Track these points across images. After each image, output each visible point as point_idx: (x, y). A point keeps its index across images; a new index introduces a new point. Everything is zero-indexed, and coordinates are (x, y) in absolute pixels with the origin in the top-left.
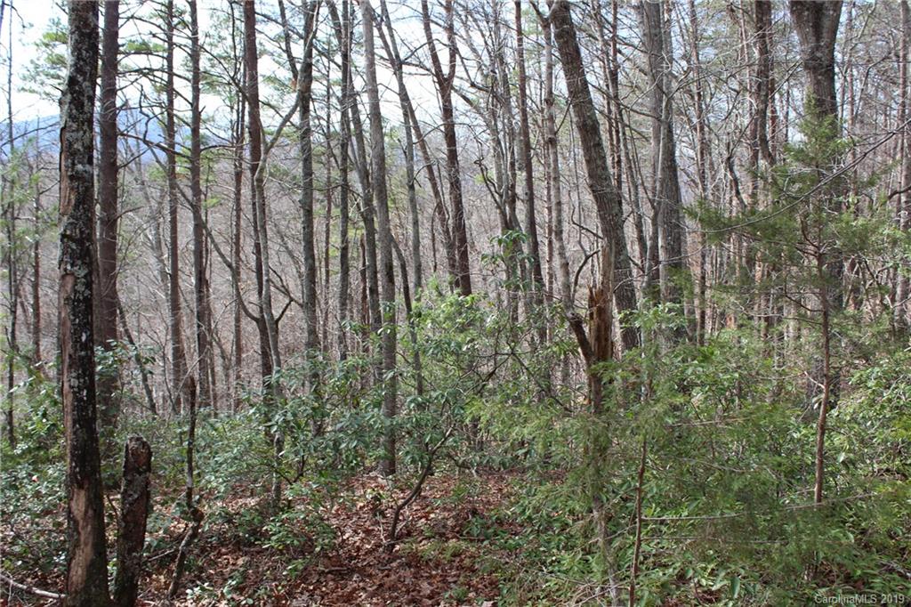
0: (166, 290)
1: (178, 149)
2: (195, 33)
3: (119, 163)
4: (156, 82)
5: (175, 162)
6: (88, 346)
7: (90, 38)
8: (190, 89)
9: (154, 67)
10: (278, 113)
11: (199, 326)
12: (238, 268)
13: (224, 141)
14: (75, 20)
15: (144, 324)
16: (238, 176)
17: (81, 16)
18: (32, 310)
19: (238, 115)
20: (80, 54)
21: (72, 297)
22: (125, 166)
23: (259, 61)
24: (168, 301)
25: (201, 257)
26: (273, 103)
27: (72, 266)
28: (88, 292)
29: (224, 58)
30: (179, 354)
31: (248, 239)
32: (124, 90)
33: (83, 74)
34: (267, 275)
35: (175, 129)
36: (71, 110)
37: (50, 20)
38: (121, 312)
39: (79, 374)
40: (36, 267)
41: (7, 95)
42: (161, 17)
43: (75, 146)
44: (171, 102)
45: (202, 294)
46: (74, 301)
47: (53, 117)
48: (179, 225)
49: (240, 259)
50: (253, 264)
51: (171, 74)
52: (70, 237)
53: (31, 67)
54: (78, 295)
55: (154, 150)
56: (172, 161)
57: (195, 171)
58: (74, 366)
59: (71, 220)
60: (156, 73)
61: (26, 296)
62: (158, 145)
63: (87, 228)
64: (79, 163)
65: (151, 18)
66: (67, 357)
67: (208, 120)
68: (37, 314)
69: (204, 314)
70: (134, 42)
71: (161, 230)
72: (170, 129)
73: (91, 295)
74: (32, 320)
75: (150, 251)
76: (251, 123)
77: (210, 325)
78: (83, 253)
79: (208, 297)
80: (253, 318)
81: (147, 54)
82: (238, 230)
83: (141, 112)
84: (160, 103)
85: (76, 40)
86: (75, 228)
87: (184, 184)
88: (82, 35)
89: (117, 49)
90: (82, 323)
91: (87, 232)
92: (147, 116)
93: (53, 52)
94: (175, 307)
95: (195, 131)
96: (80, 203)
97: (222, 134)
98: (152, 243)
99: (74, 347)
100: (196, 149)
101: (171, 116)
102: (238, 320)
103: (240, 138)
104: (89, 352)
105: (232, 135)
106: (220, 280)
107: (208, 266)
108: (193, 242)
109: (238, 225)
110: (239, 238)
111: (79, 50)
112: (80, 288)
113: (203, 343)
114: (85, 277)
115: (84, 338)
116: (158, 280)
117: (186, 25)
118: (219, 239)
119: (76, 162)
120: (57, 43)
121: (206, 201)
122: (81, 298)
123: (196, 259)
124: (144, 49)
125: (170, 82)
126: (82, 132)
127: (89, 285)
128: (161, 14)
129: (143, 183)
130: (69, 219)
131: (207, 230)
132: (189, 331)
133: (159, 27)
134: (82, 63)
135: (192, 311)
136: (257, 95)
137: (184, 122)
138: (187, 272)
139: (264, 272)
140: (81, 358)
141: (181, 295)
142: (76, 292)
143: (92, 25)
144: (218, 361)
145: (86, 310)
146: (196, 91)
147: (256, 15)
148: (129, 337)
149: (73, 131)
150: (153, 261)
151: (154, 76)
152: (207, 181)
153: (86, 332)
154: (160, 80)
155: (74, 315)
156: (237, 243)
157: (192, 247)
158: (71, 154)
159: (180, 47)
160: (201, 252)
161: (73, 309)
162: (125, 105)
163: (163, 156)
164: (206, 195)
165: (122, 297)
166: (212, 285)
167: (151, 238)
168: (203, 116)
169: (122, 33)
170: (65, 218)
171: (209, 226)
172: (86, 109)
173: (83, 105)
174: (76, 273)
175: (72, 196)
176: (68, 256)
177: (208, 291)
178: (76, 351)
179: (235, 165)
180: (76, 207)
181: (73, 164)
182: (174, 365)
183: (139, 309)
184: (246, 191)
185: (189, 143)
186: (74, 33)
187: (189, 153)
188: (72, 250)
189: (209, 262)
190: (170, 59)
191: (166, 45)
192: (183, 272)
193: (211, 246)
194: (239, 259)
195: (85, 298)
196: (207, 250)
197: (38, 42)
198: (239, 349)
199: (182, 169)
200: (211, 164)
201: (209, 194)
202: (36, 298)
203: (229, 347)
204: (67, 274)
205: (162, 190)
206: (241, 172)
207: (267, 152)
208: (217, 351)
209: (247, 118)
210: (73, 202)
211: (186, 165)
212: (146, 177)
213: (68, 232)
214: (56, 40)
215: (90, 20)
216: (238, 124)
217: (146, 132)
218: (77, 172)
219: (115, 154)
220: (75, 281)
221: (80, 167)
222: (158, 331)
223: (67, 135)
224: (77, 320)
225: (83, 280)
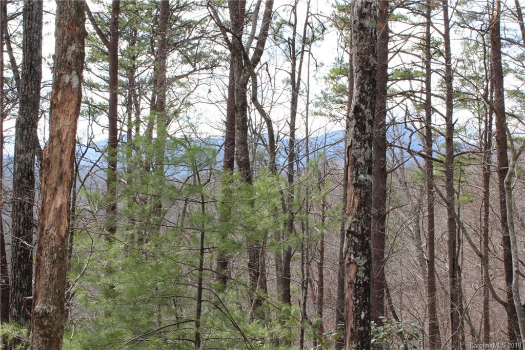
0: (424, 273)
1: (435, 156)
2: (448, 59)
3: (388, 169)
4: (416, 101)
5: (432, 167)
6: (365, 323)
7: (370, 75)
8: (445, 106)
9: (414, 90)
10: (521, 121)
11: (452, 306)
12: (487, 257)
13: (473, 148)
14: (359, 61)
15: (406, 301)
16: (487, 177)
17: (364, 59)
18: (317, 286)
19: (486, 125)
20: (363, 87)
21: (355, 282)
22: (392, 171)
23: (504, 78)
24: (425, 283)
25: (454, 246)
26: (516, 113)
27: (355, 256)
28: (367, 278)
29: (474, 78)
30: (434, 329)
31: (495, 232)
32: (391, 110)
33: (365, 103)
34: (517, 266)
35: (433, 139)
36: (356, 132)
37: (335, 59)
38: (388, 292)
39: (358, 345)
40: (322, 252)
41: (305, 119)
42: (422, 49)
43: (359, 160)
44: (429, 117)
45: (455, 279)
46: (356, 285)
47: (336, 133)
48: (435, 218)
49: (489, 249)
50: (501, 254)
51: (429, 94)
52: (353, 233)
53: (321, 96)
54: (358, 280)
55: (415, 156)
56: (430, 166)
57: (449, 174)
58: (354, 339)
59: (355, 219)
60: (416, 94)
61: (313, 275)
62: (419, 154)
63: (367, 226)
64: (362, 173)
65: (413, 50)
66: (349, 331)
67: (460, 130)
68: (321, 290)
69: (456, 296)
70: (399, 70)
71: (420, 223)
72: (428, 139)
73: (369, 281)
74: (317, 294)
75: (411, 241)
76: (498, 133)
77: (461, 305)
78: (363, 246)
79: (460, 281)
80: (502, 302)
81: (409, 79)
82: (487, 225)
83: (406, 127)
84: (420, 118)
85: (360, 77)
86: (358, 226)
87: (440, 185)
88: (364, 73)
89: (387, 78)
90: (362, 304)
91: (367, 229)
92: (411, 130)
93: (337, 83)
94: (432, 289)
95: (449, 140)
96: (362, 205)
97: (472, 142)
98: (412, 233)
99: (355, 322)
100: (450, 156)
101: (429, 128)
102: (486, 303)
103: (488, 145)
104: (367, 328)
105: (481, 142)
106: (470, 266)
107: (460, 254)
108: (447, 234)
109: (486, 219)
110: (488, 231)
111: (362, 84)
112: (361, 274)
113: (456, 321)
114: (365, 266)
115: (363, 316)
116: (417, 265)
117: (441, 54)
118: (470, 232)
119: (359, 173)
120: (341, 76)
121: (458, 198)
122: (361, 283)
123: (450, 248)
124: (408, 76)
125: (428, 101)
126: (363, 149)
127: (367, 272)
128: (421, 46)
129: (406, 183)
130: (353, 218)
131: (459, 222)
132: (444, 310)
133: (419, 57)
134: (364, 94)
135: (446, 292)
136: (504, 108)
137: (440, 133)
138: (442, 259)
139: (513, 264)
140: (361, 333)
141: (436, 278)
142: (357, 277)
143: (372, 64)
144: (468, 338)
145: (365, 292)
146: (450, 107)
147: (502, 41)
148: (394, 312)
149: (357, 148)
150: (413, 248)
151: (415, 97)
152: (460, 181)
153: (364, 311)
154: (419, 100)
155: (355, 296)
156: (486, 235)
157: (446, 237)
158: (356, 167)
159: (436, 72)
160: (454, 242)
161: (355, 292)
162: (393, 122)
163: (422, 161)
164: (458, 194)
165: (388, 279)
166: (464, 271)
167: (412, 229)
168: (456, 127)
169: (390, 65)
170: (350, 218)
171: (461, 219)
172: (367, 131)
173: (364, 128)
174: (358, 263)
175: (356, 200)
176: (352, 248)
177: (460, 275)
178: (356, 326)
179: (484, 168)
180: (359, 208)
181: (357, 174)
182: (430, 338)
183: (402, 288)
184: (494, 191)
185: (444, 151)
186: (358, 71)
187: (444, 159)
188: (355, 243)
189: (461, 251)
190: (428, 82)
191: (425, 71)
192: (439, 259)
193: (462, 236)
194: (487, 249)
195: (365, 283)
196: (459, 241)
197: (327, 76)
198: (487, 328)
199: (438, 172)
200: (463, 168)
201: (461, 193)
202: (321, 276)
203: (478, 326)
204: (351, 263)
205: (421, 191)
206: (490, 173)
207: (516, 158)
208: (467, 328)
209: (494, 128)
210: (356, 204)
211: (442, 169)
212: (408, 179)
213: (352, 229)
214: (340, 74)
215: (371, 61)
216: (486, 134)
217: (410, 143)
218: (360, 181)
219: (384, 162)
220: (357, 269)
221: (362, 177)
222: (417, 308)
223: (353, 152)
224: (358, 301)
225: (363, 268)
